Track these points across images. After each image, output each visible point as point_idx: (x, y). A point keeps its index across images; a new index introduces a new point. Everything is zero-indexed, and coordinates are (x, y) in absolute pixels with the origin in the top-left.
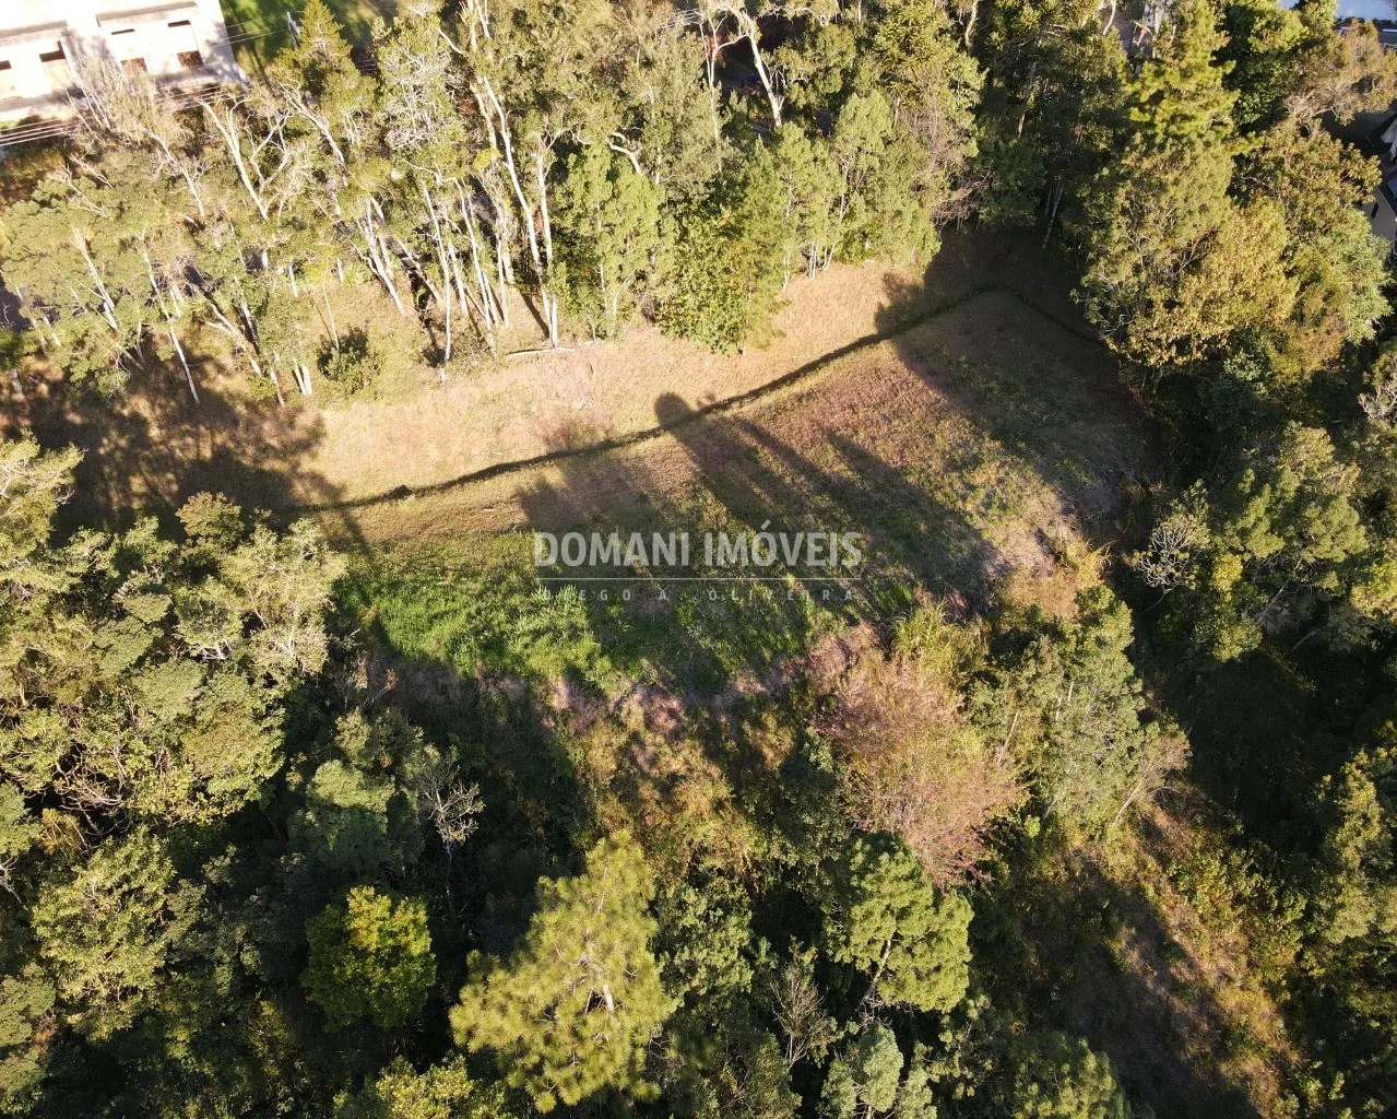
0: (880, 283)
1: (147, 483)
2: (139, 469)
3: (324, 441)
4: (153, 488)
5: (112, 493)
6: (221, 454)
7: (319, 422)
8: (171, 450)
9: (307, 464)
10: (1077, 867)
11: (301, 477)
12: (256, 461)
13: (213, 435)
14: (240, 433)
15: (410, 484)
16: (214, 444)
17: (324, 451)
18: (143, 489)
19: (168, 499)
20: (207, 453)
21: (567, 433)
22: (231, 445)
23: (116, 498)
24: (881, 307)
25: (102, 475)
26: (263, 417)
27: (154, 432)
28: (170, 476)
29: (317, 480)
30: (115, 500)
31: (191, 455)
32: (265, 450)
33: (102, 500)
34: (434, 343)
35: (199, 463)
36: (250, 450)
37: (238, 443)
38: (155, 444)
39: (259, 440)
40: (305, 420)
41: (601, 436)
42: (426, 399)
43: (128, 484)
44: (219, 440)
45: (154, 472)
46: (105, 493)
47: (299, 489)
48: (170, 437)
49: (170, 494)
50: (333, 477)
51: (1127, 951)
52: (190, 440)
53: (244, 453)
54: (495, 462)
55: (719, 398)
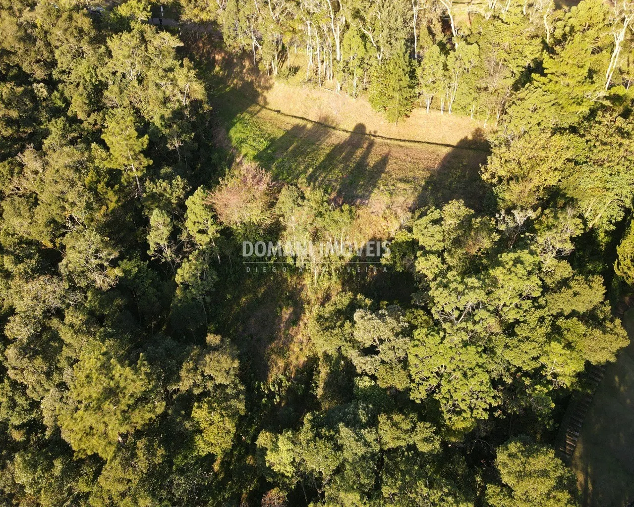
0: (473, 130)
1: (237, 82)
3: (271, 89)
6: (252, 82)
7: (273, 84)
8: (245, 76)
9: (265, 93)
10: (299, 287)
11: (262, 96)
12: (256, 87)
13: (253, 76)
14: (258, 79)
15: (282, 111)
17: (270, 92)
20: (250, 80)
21: (326, 119)
22: (255, 81)
24: (466, 138)
26: (263, 77)
27: (245, 71)
29: (265, 99)
31: (247, 79)
32: (259, 85)
35: (247, 82)
38: (243, 74)
39: (260, 82)
40: (271, 82)
41: (334, 125)
42: (297, 90)
43: (234, 80)
44: (253, 78)
45: (239, 80)
47: (260, 98)
48: (247, 73)
49: (238, 86)
50: (268, 100)
51: (286, 313)
52: (249, 76)
53: (256, 84)
54: (304, 117)
55: (377, 134)
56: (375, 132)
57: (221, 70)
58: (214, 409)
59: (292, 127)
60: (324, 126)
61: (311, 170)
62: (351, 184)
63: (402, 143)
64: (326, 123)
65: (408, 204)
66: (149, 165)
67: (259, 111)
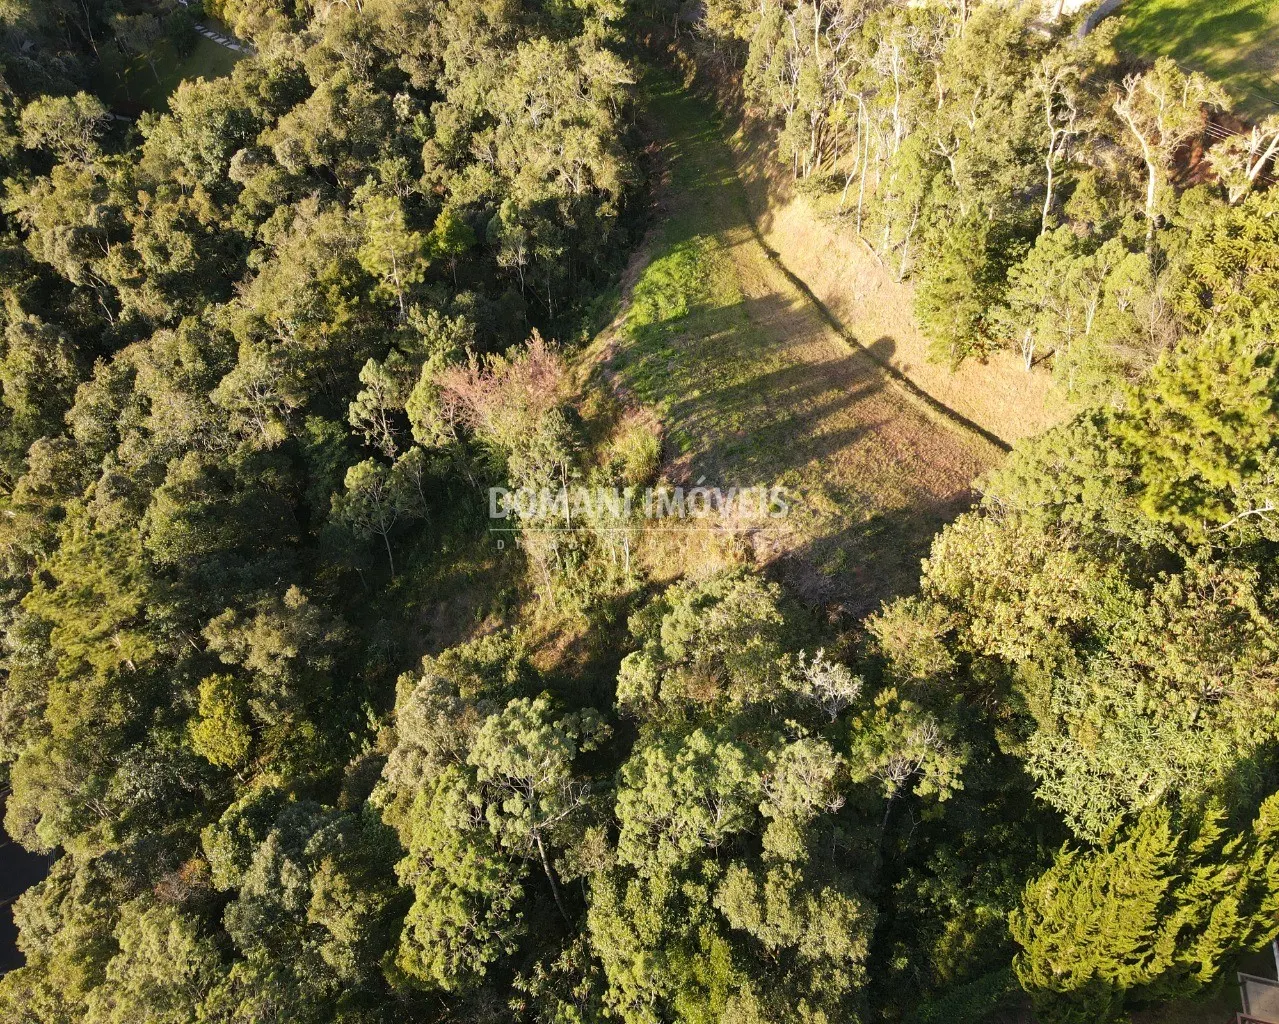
11: (770, 213)
17: (784, 211)
21: (837, 302)
29: (771, 221)
32: (775, 191)
41: (843, 321)
54: (807, 283)
55: (907, 375)
56: (907, 368)
57: (742, 138)
58: (223, 697)
59: (765, 293)
60: (825, 315)
61: (696, 393)
62: (731, 453)
63: (932, 414)
64: (833, 312)
65: (791, 542)
66: (416, 281)
67: (741, 242)
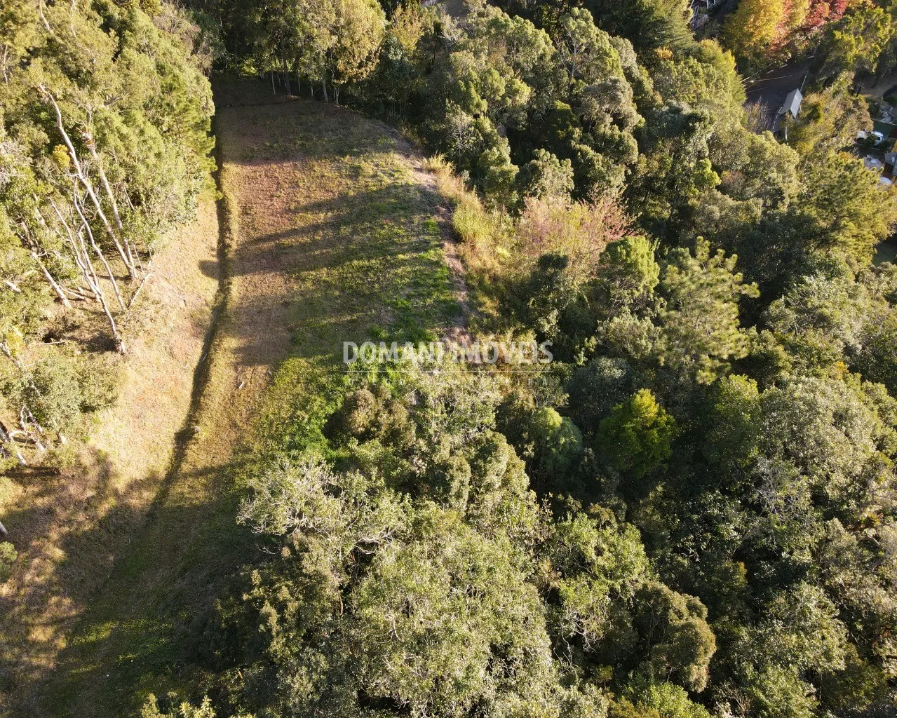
1: (46, 625)
2: (27, 624)
3: (111, 459)
4: (55, 621)
5: (35, 661)
6: (67, 543)
7: (95, 452)
8: (32, 584)
9: (120, 484)
11: (126, 494)
12: (92, 520)
13: (47, 537)
14: (62, 514)
16: (55, 543)
17: (117, 467)
18: (50, 631)
19: (74, 613)
20: (59, 553)
21: (198, 324)
22: (66, 529)
23: (42, 660)
25: (10, 663)
26: (64, 488)
27: (4, 592)
28: (54, 599)
29: (135, 485)
30: (44, 662)
31: (50, 569)
33: (36, 675)
34: (81, 342)
35: (61, 566)
36: (81, 517)
37: (69, 522)
38: (17, 595)
39: (78, 504)
40: (87, 460)
42: (129, 372)
43: (35, 643)
44: (54, 536)
45: (40, 612)
46: (31, 669)
47: (135, 501)
48: (20, 579)
49: (70, 609)
52: (36, 561)
53: (80, 523)
55: (215, 246)
